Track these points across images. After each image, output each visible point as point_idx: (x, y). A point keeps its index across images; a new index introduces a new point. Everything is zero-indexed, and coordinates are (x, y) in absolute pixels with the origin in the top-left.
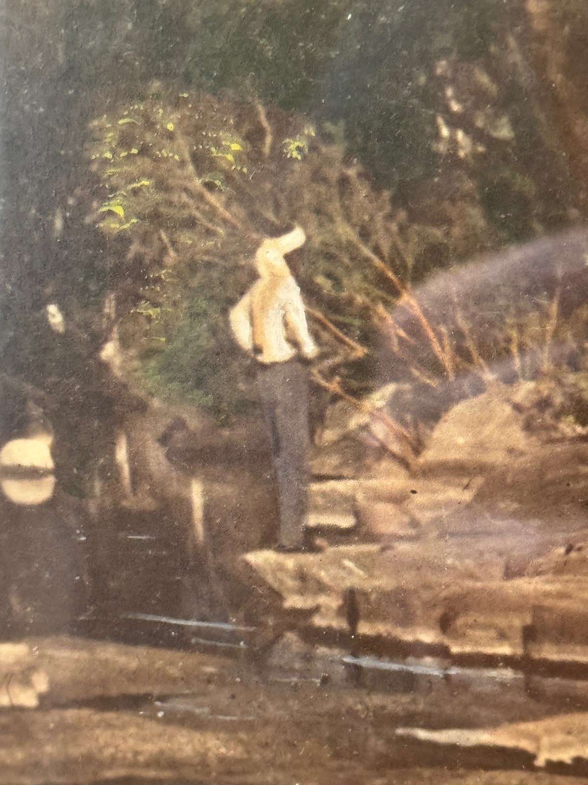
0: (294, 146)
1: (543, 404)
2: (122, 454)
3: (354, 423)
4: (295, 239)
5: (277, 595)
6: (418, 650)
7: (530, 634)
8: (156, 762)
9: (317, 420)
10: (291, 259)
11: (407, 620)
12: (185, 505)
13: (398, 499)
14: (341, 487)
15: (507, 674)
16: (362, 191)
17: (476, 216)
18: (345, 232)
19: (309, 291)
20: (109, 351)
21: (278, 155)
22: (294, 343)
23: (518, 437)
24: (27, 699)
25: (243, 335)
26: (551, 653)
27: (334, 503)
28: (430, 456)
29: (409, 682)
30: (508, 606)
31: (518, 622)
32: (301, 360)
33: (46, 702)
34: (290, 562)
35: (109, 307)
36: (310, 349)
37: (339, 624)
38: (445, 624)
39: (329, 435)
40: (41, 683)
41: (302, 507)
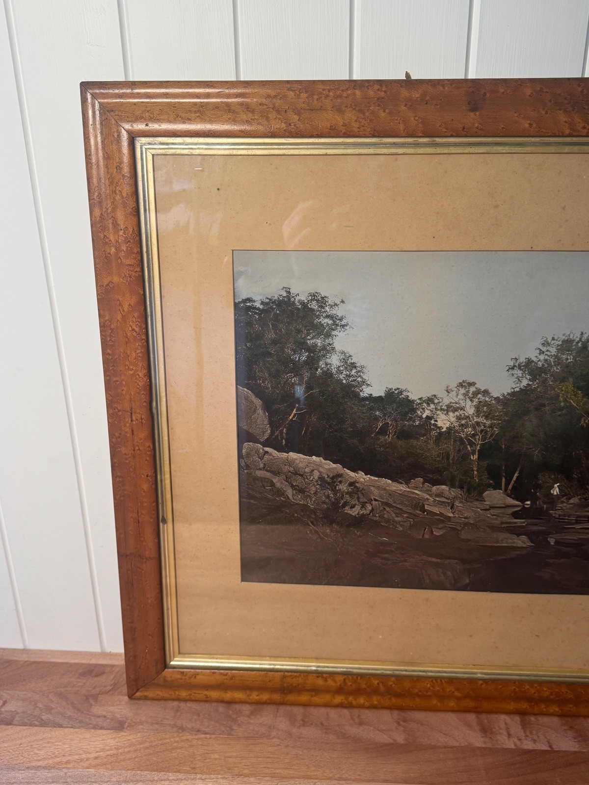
0: (559, 476)
1: (581, 498)
2: (538, 503)
3: (563, 499)
4: (558, 484)
5: (552, 515)
6: (565, 519)
7: (577, 517)
8: (537, 530)
9: (559, 499)
10: (558, 486)
11: (565, 517)
12: (544, 507)
13: (565, 506)
14: (560, 505)
15: (574, 521)
16: (566, 481)
17: (576, 482)
18: (563, 483)
19: (559, 489)
20: (538, 494)
21: (558, 477)
22: (557, 493)
23: (578, 501)
24: (524, 525)
25: (552, 492)
26: (579, 519)
27: (559, 507)
28: (569, 503)
29: (564, 522)
30: (574, 515)
31: (576, 516)
32: (558, 494)
33: (526, 525)
34: (554, 512)
35: (538, 490)
36: (558, 493)
37: (558, 517)
38: (568, 517)
39: (560, 501)
40: (526, 523)
41: (556, 507)
